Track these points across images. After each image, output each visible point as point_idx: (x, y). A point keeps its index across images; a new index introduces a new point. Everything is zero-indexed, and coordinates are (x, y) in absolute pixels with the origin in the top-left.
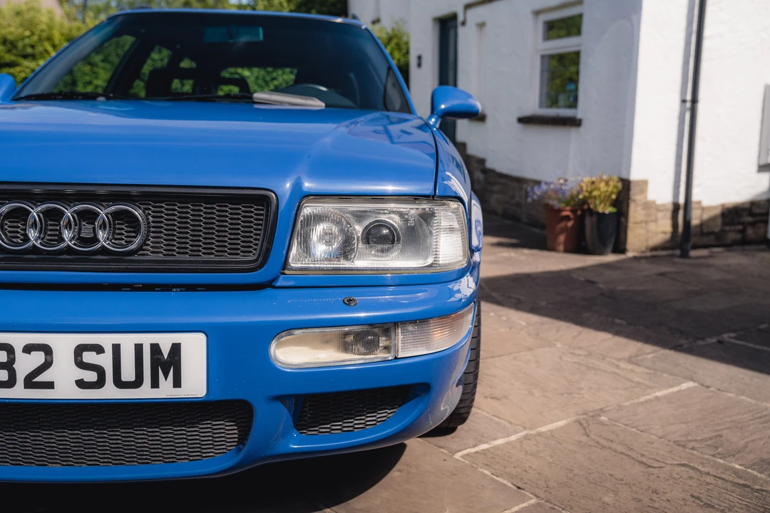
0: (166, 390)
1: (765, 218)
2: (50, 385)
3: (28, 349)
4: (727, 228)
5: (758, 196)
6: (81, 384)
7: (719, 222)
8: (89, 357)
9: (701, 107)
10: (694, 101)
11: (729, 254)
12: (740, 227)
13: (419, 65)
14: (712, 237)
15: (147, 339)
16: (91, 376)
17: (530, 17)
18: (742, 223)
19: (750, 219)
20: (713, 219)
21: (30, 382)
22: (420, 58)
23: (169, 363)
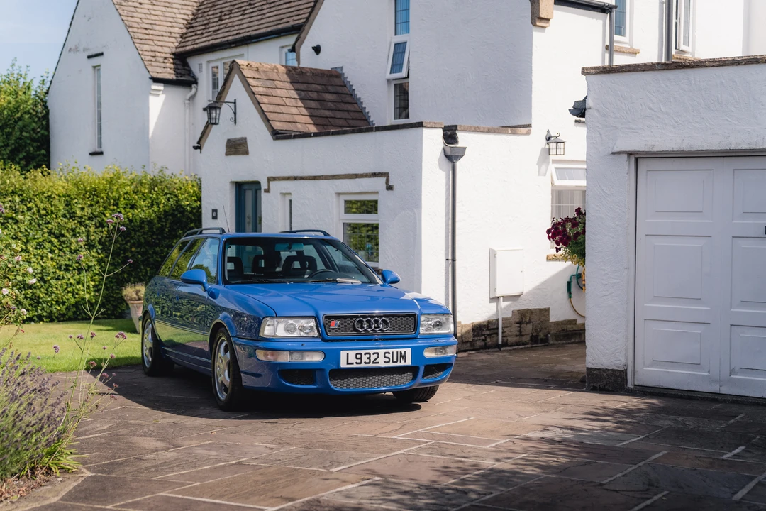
0: (403, 363)
1: (496, 331)
2: (378, 363)
3: (374, 354)
4: (476, 338)
5: (492, 317)
6: (385, 362)
7: (472, 334)
8: (387, 355)
9: (458, 263)
10: (454, 260)
11: (478, 354)
12: (483, 337)
13: (215, 217)
14: (468, 345)
15: (399, 350)
16: (387, 360)
18: (484, 335)
19: (488, 332)
20: (468, 332)
21: (374, 363)
23: (403, 356)
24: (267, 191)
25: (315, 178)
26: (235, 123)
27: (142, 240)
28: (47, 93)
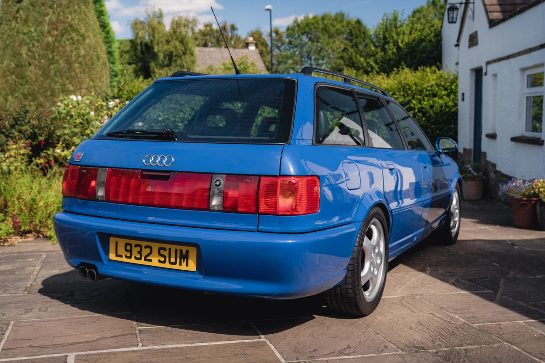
13: (463, 100)
17: (519, 72)
22: (463, 94)
24: (486, 74)
25: (508, 57)
26: (473, 20)
27: (441, 120)
28: (441, 27)
